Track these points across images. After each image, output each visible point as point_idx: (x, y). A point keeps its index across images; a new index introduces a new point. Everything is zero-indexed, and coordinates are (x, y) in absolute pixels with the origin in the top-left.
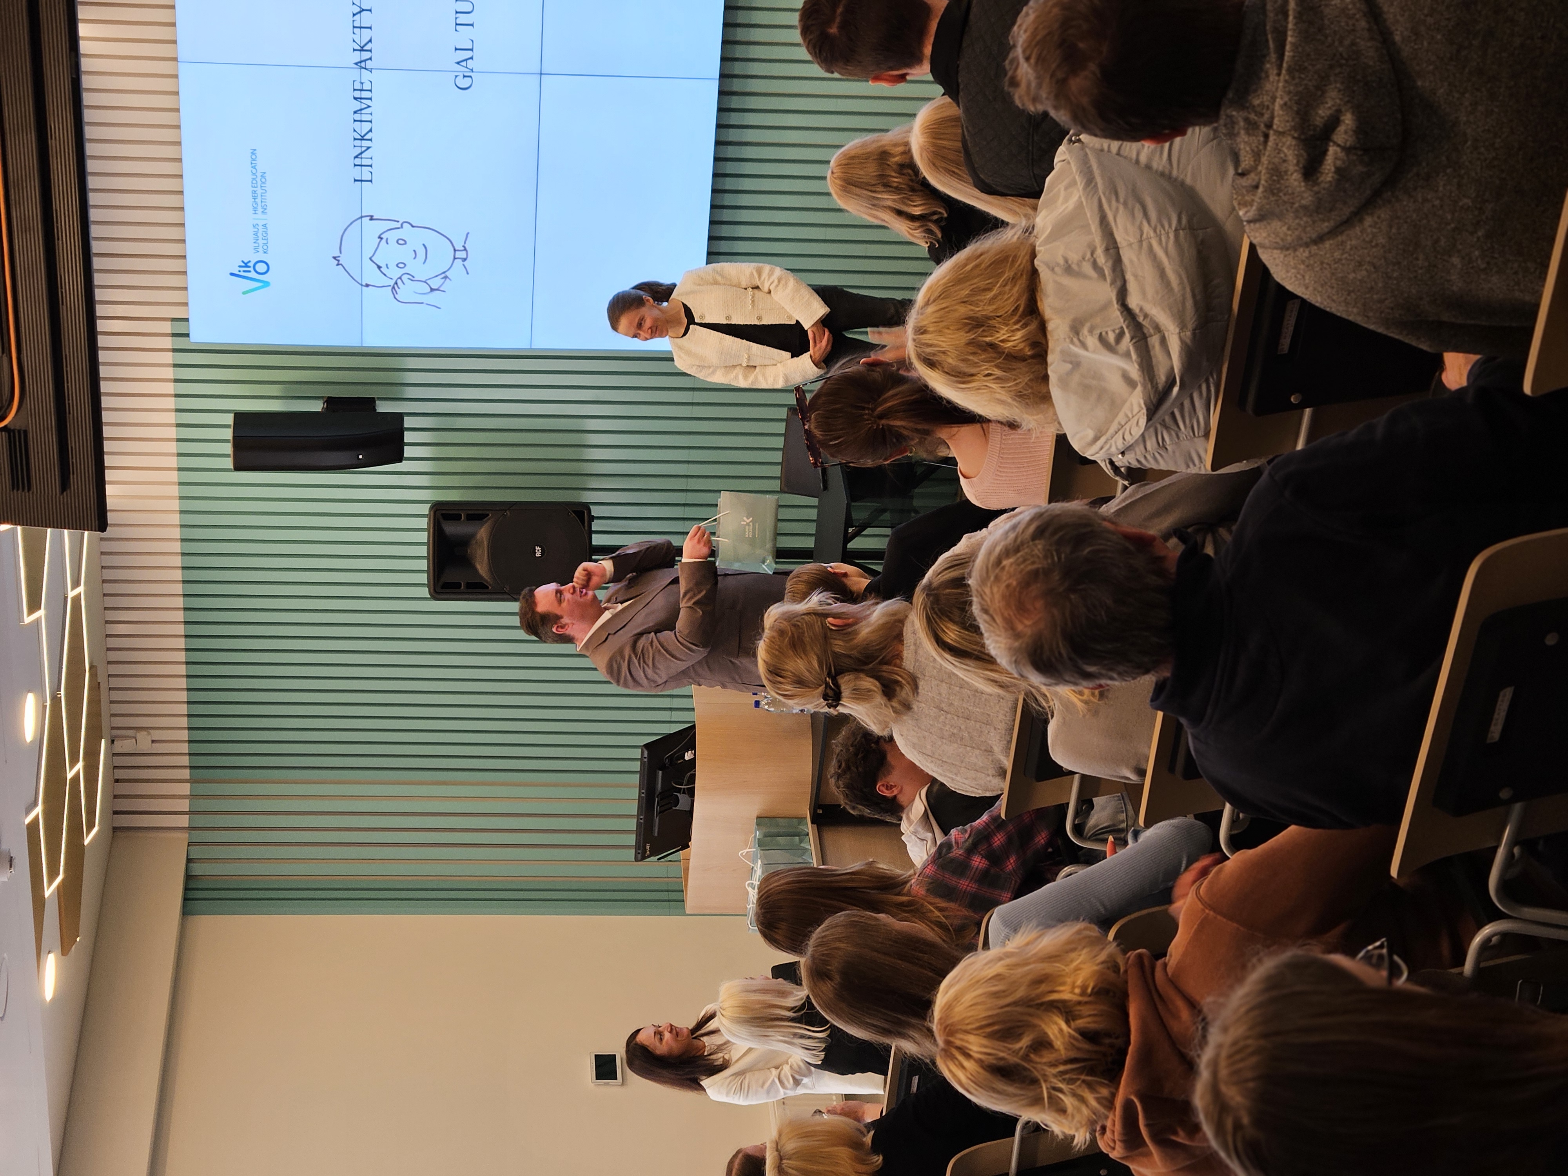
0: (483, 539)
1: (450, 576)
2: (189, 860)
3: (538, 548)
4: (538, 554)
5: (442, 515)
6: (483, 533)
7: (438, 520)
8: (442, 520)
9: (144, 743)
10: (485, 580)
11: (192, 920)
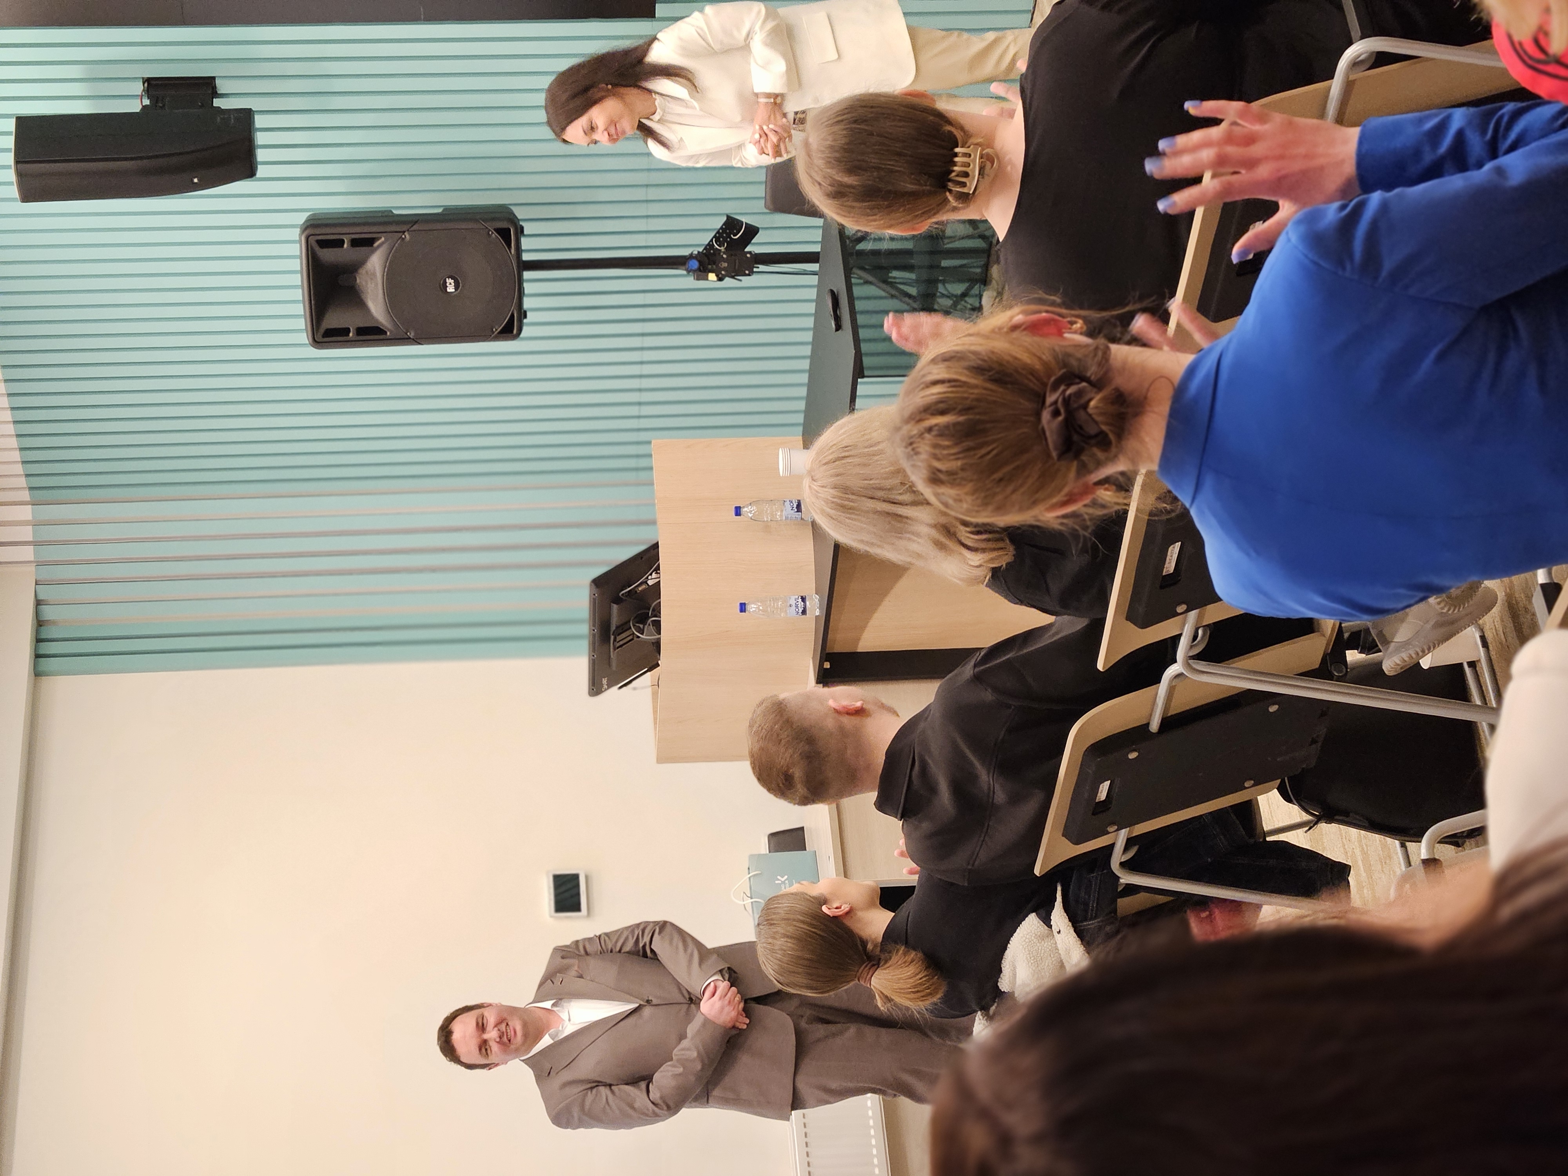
0: (375, 270)
1: (333, 320)
3: (449, 281)
4: (451, 289)
5: (318, 242)
6: (376, 262)
7: (312, 248)
8: (317, 248)
10: (383, 325)
11: (46, 682)
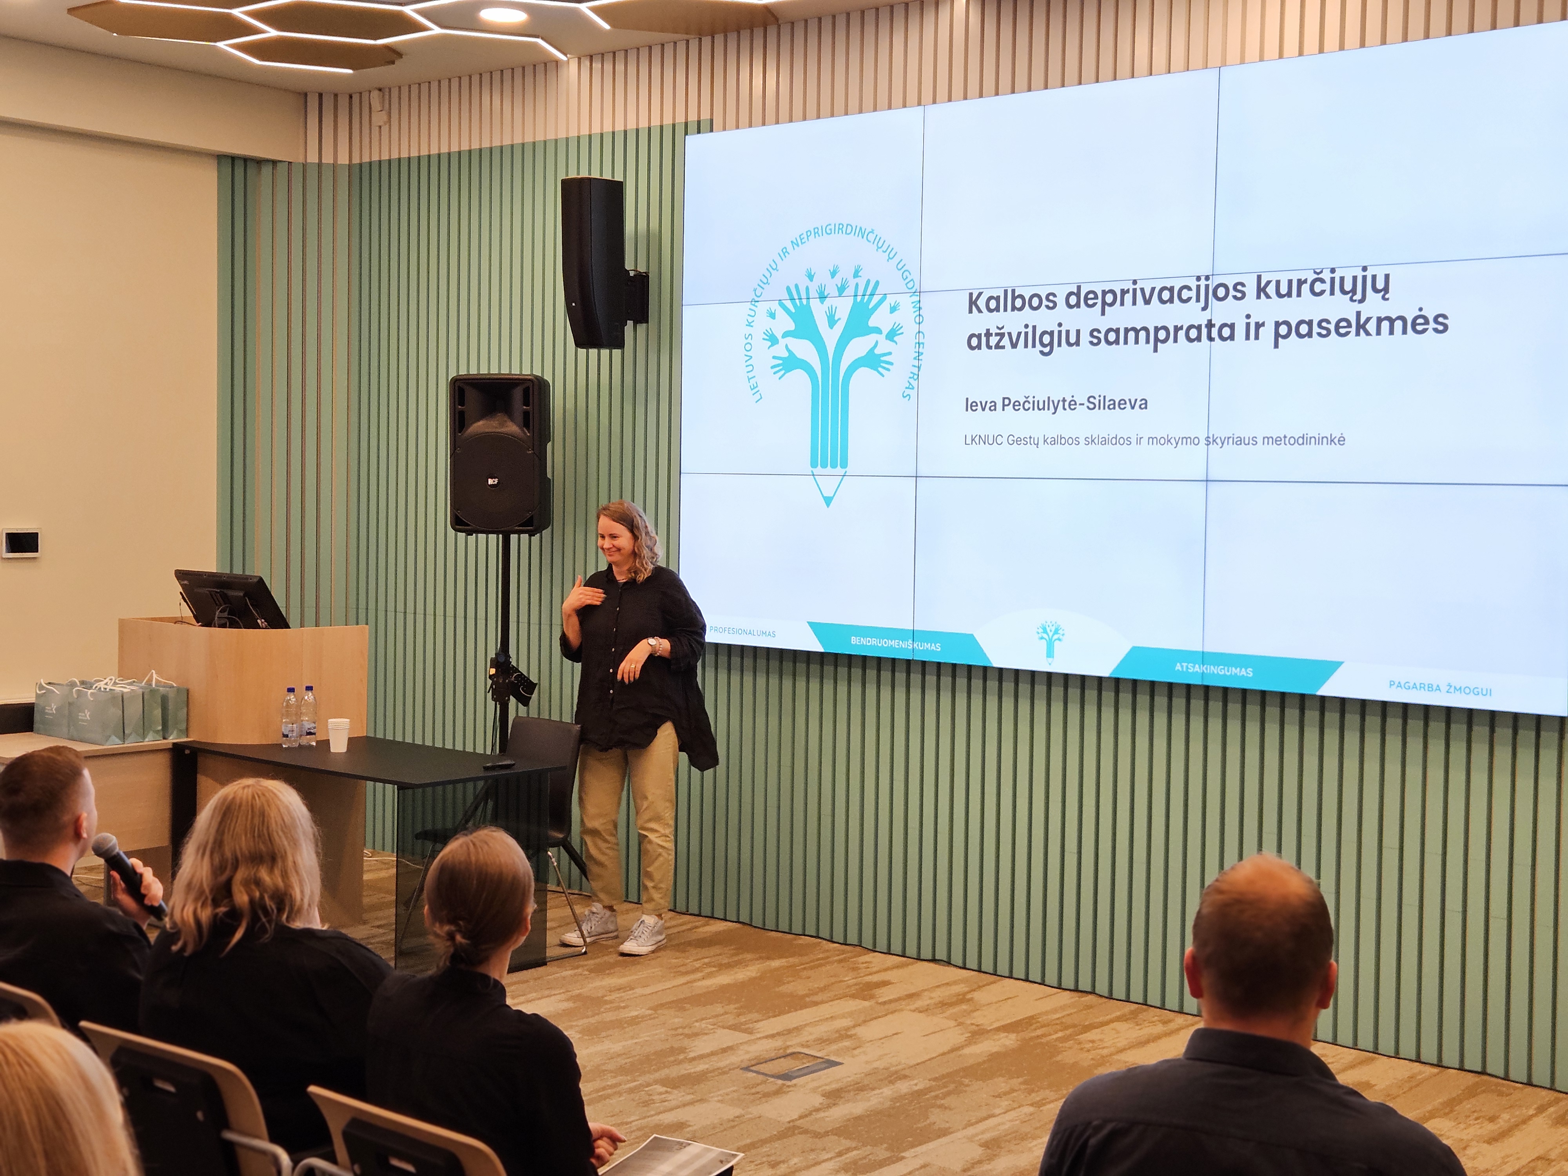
0: (507, 427)
1: (471, 395)
2: (274, 163)
3: (496, 481)
4: (490, 482)
5: (528, 388)
6: (512, 428)
7: (523, 383)
8: (524, 386)
9: (379, 118)
10: (467, 430)
11: (214, 163)
